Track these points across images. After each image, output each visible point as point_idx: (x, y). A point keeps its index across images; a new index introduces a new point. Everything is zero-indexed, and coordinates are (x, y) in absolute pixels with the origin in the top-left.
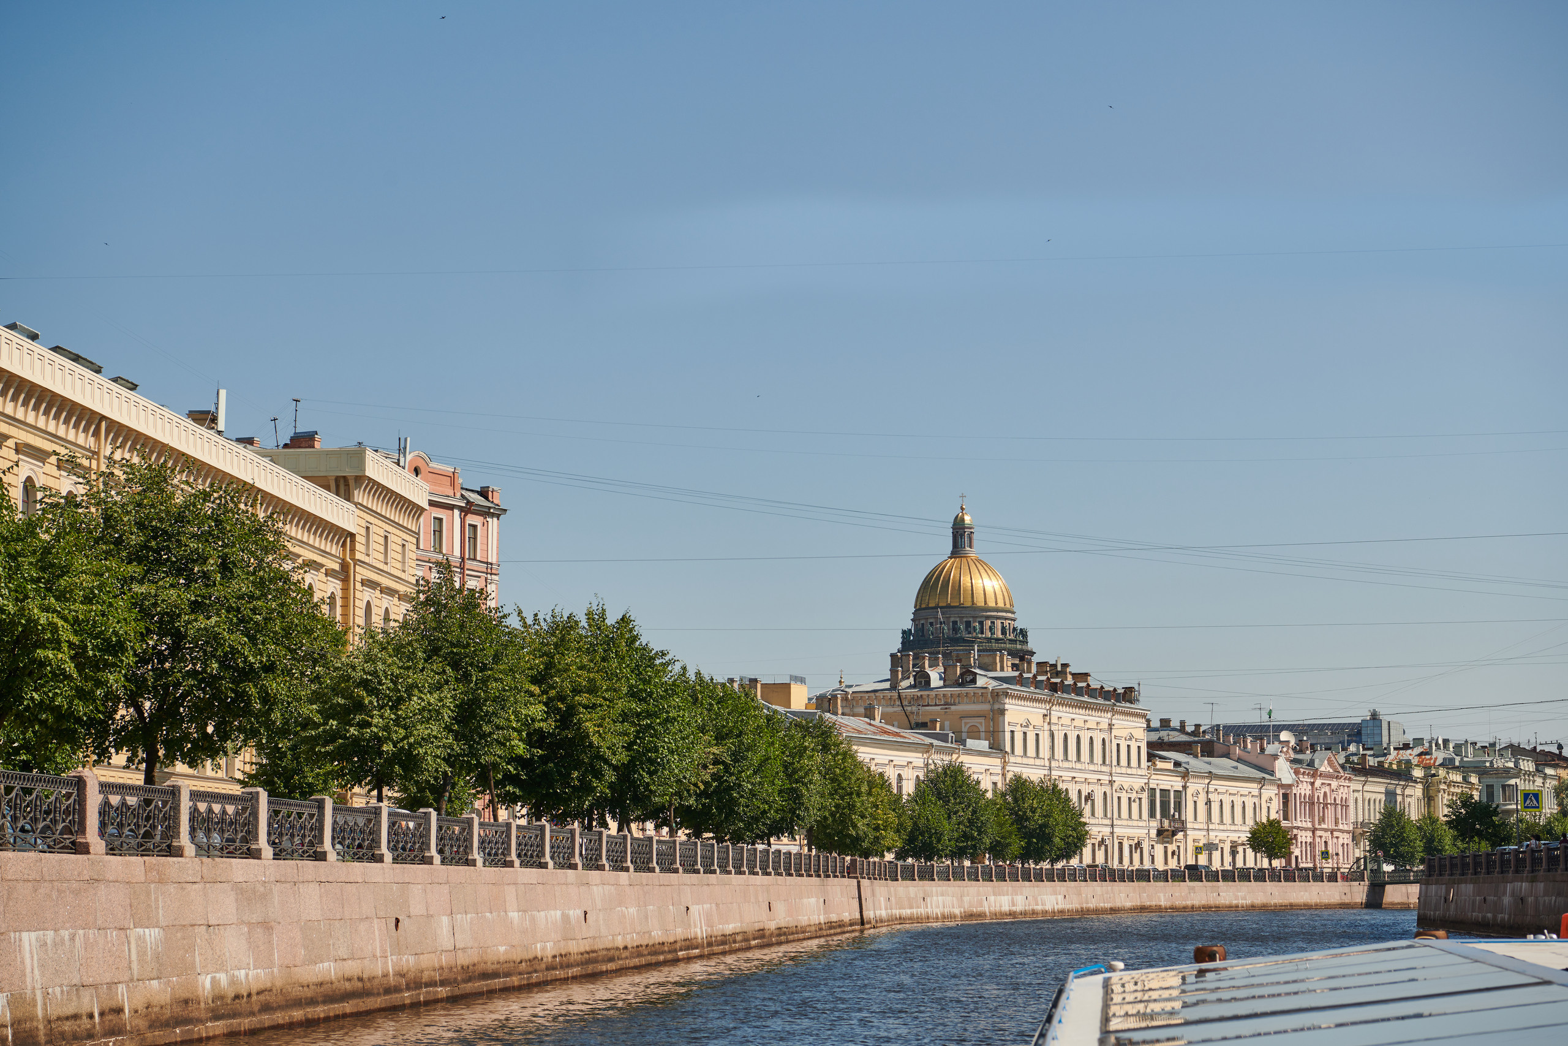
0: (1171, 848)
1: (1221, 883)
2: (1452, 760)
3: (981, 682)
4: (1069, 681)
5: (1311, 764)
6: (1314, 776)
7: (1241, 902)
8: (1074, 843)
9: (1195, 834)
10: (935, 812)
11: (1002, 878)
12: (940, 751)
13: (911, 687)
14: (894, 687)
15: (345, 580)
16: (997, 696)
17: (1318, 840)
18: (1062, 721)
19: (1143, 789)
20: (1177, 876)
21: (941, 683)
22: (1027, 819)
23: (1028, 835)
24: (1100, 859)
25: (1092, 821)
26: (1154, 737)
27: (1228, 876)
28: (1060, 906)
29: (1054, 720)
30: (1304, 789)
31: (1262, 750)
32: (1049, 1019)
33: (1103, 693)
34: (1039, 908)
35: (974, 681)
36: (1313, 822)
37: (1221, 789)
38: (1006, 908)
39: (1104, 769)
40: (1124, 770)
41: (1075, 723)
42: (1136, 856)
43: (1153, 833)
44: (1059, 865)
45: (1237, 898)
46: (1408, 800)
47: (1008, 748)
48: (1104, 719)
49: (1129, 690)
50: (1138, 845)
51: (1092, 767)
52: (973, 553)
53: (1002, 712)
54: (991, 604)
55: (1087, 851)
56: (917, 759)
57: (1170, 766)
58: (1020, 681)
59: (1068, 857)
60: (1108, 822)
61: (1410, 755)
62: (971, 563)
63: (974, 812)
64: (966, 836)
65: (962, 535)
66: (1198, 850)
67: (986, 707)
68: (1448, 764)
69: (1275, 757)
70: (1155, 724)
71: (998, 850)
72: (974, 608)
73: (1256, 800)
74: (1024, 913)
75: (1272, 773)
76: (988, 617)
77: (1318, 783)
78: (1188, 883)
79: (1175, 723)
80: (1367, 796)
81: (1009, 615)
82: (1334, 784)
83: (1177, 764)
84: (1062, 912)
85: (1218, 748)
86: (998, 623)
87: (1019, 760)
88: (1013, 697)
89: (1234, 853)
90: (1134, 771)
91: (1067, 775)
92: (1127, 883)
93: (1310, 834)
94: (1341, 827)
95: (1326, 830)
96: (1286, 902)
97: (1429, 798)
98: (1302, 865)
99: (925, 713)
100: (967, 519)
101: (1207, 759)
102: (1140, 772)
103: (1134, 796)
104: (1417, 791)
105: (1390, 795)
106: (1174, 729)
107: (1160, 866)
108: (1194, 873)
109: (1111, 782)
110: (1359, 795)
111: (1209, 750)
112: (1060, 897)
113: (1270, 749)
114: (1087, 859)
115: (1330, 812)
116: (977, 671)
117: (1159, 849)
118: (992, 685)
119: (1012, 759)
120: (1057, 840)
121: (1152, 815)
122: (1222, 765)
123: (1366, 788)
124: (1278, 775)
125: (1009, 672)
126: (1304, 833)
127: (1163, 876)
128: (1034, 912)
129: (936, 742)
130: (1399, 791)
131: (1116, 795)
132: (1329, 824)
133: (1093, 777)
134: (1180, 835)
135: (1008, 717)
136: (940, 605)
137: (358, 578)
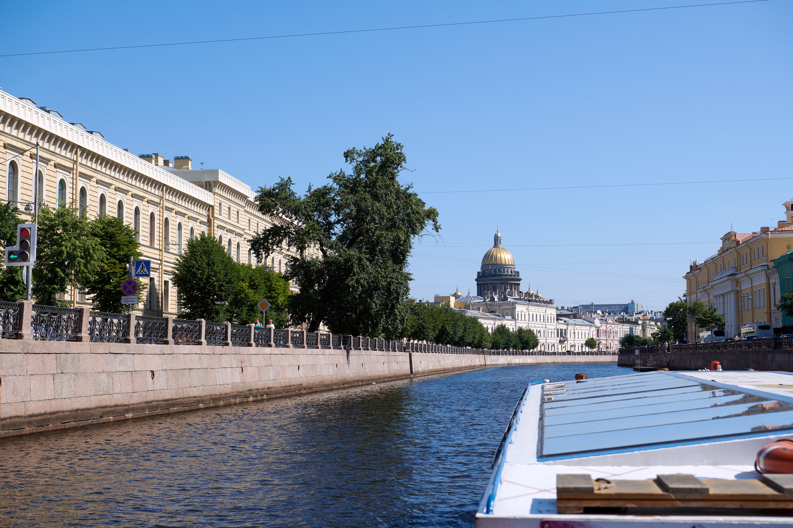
0: (563, 346)
1: (576, 356)
2: (653, 318)
3: (509, 300)
4: (534, 299)
5: (606, 320)
6: (607, 324)
7: (582, 361)
8: (536, 345)
9: (570, 341)
10: (499, 337)
11: (516, 354)
12: (498, 320)
13: (489, 301)
14: (484, 301)
15: (209, 226)
16: (514, 304)
17: (608, 343)
18: (532, 310)
19: (555, 329)
20: (564, 354)
21: (498, 300)
22: (523, 339)
23: (523, 343)
24: (543, 349)
25: (540, 338)
26: (559, 312)
27: (578, 354)
28: (532, 362)
29: (530, 310)
30: (603, 328)
31: (591, 316)
32: (522, 399)
33: (544, 302)
34: (526, 362)
35: (507, 299)
36: (606, 338)
37: (578, 328)
38: (518, 362)
39: (544, 323)
40: (549, 324)
41: (536, 311)
42: (553, 348)
43: (558, 341)
44: (531, 351)
45: (581, 360)
46: (637, 330)
47: (517, 318)
48: (544, 309)
49: (551, 300)
50: (554, 345)
51: (540, 323)
52: (501, 246)
53: (515, 308)
54: (507, 263)
55: (539, 347)
56: (492, 322)
57: (563, 322)
58: (520, 299)
59: (533, 348)
60: (545, 338)
61: (640, 316)
62: (501, 250)
63: (509, 337)
64: (507, 344)
65: (497, 240)
66: (571, 346)
67: (511, 307)
68: (651, 319)
69: (595, 319)
70: (560, 308)
71: (514, 347)
72: (501, 264)
73: (589, 331)
74: (522, 364)
75: (594, 323)
76: (506, 268)
77: (608, 326)
78: (567, 356)
79: (566, 308)
80: (624, 329)
81: (513, 267)
82: (613, 326)
83: (565, 321)
84: (532, 363)
85: (578, 316)
86: (510, 269)
87: (520, 321)
88: (518, 304)
89: (582, 347)
90: (552, 324)
91: (533, 325)
92: (550, 356)
93: (605, 341)
94: (615, 339)
95: (610, 340)
96: (595, 361)
97: (644, 330)
98: (603, 350)
99: (494, 308)
100: (499, 235)
101: (574, 319)
102: (554, 324)
103: (552, 331)
104: (640, 328)
105: (631, 329)
106: (565, 310)
107: (560, 351)
108: (569, 353)
109: (546, 327)
110: (621, 330)
111: (575, 316)
112: (532, 360)
113: (593, 316)
114: (539, 349)
115: (612, 335)
116: (508, 296)
117: (560, 346)
118: (512, 300)
119: (518, 321)
120: (531, 344)
121: (558, 336)
122: (579, 321)
123: (623, 327)
124: (595, 324)
125: (517, 297)
126: (603, 341)
127: (560, 354)
128: (525, 363)
129: (497, 317)
130: (634, 328)
131: (547, 331)
132: (611, 338)
133: (540, 326)
134: (566, 342)
135: (517, 310)
136: (491, 263)
137: (216, 225)
